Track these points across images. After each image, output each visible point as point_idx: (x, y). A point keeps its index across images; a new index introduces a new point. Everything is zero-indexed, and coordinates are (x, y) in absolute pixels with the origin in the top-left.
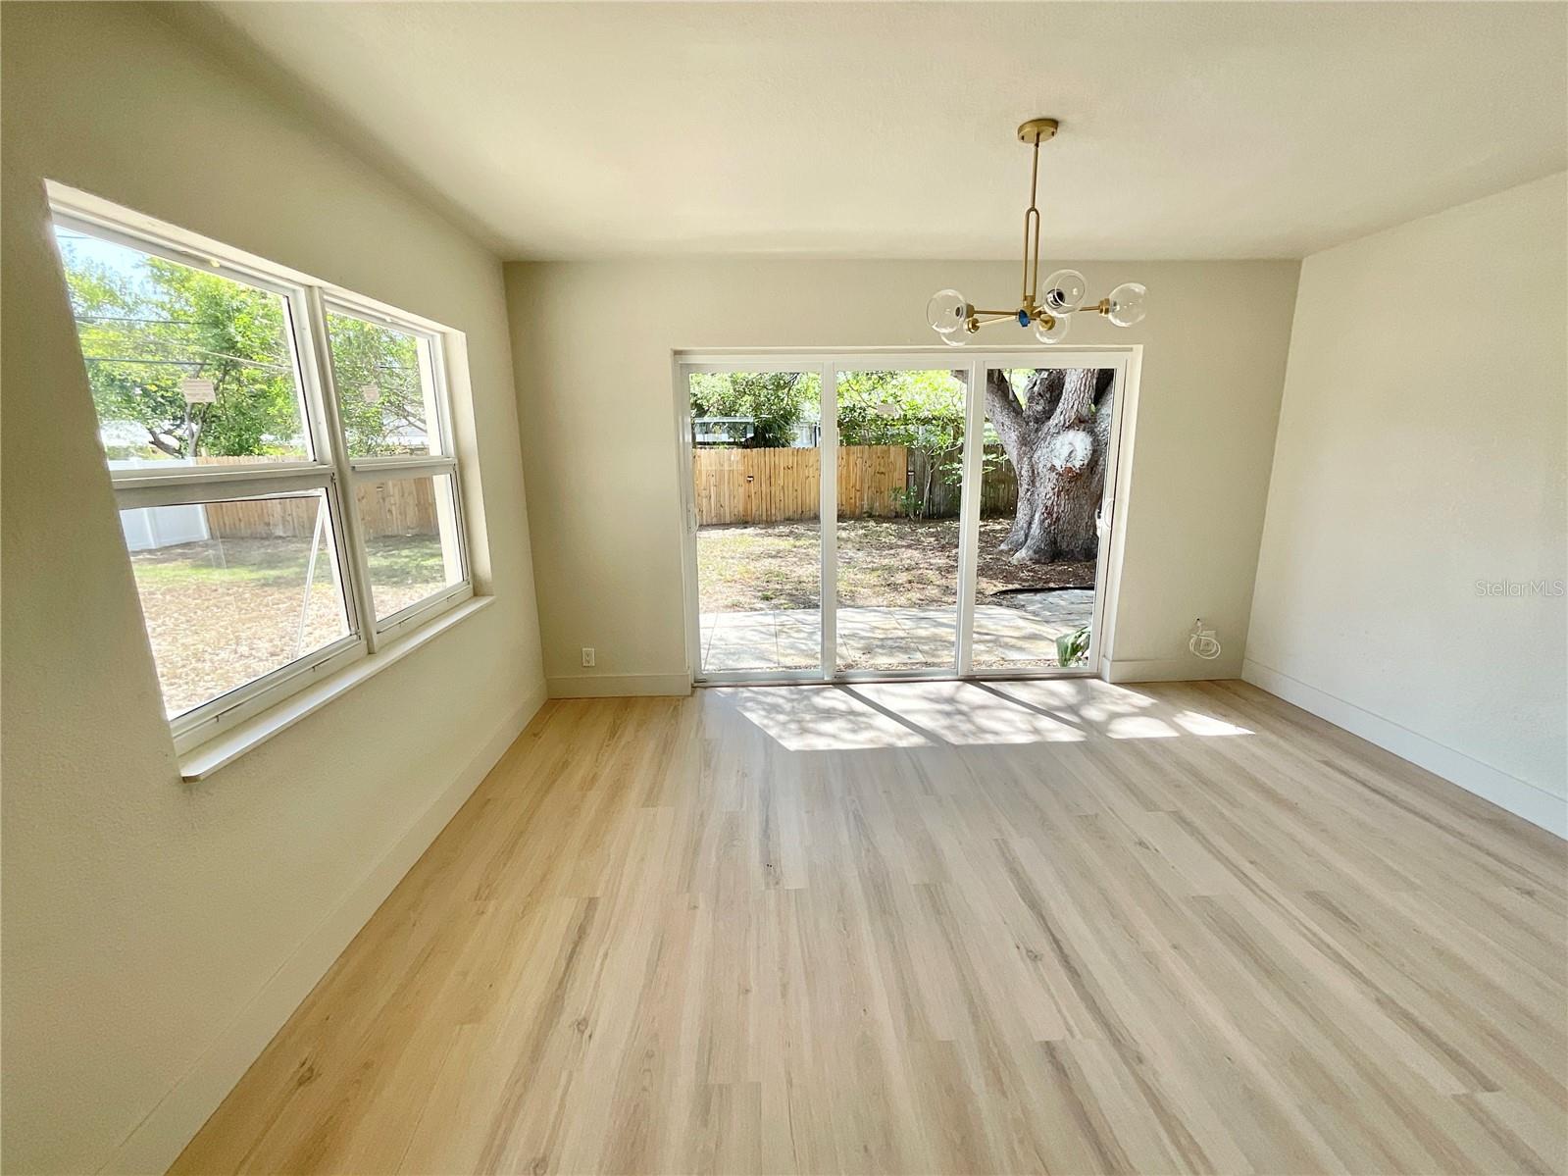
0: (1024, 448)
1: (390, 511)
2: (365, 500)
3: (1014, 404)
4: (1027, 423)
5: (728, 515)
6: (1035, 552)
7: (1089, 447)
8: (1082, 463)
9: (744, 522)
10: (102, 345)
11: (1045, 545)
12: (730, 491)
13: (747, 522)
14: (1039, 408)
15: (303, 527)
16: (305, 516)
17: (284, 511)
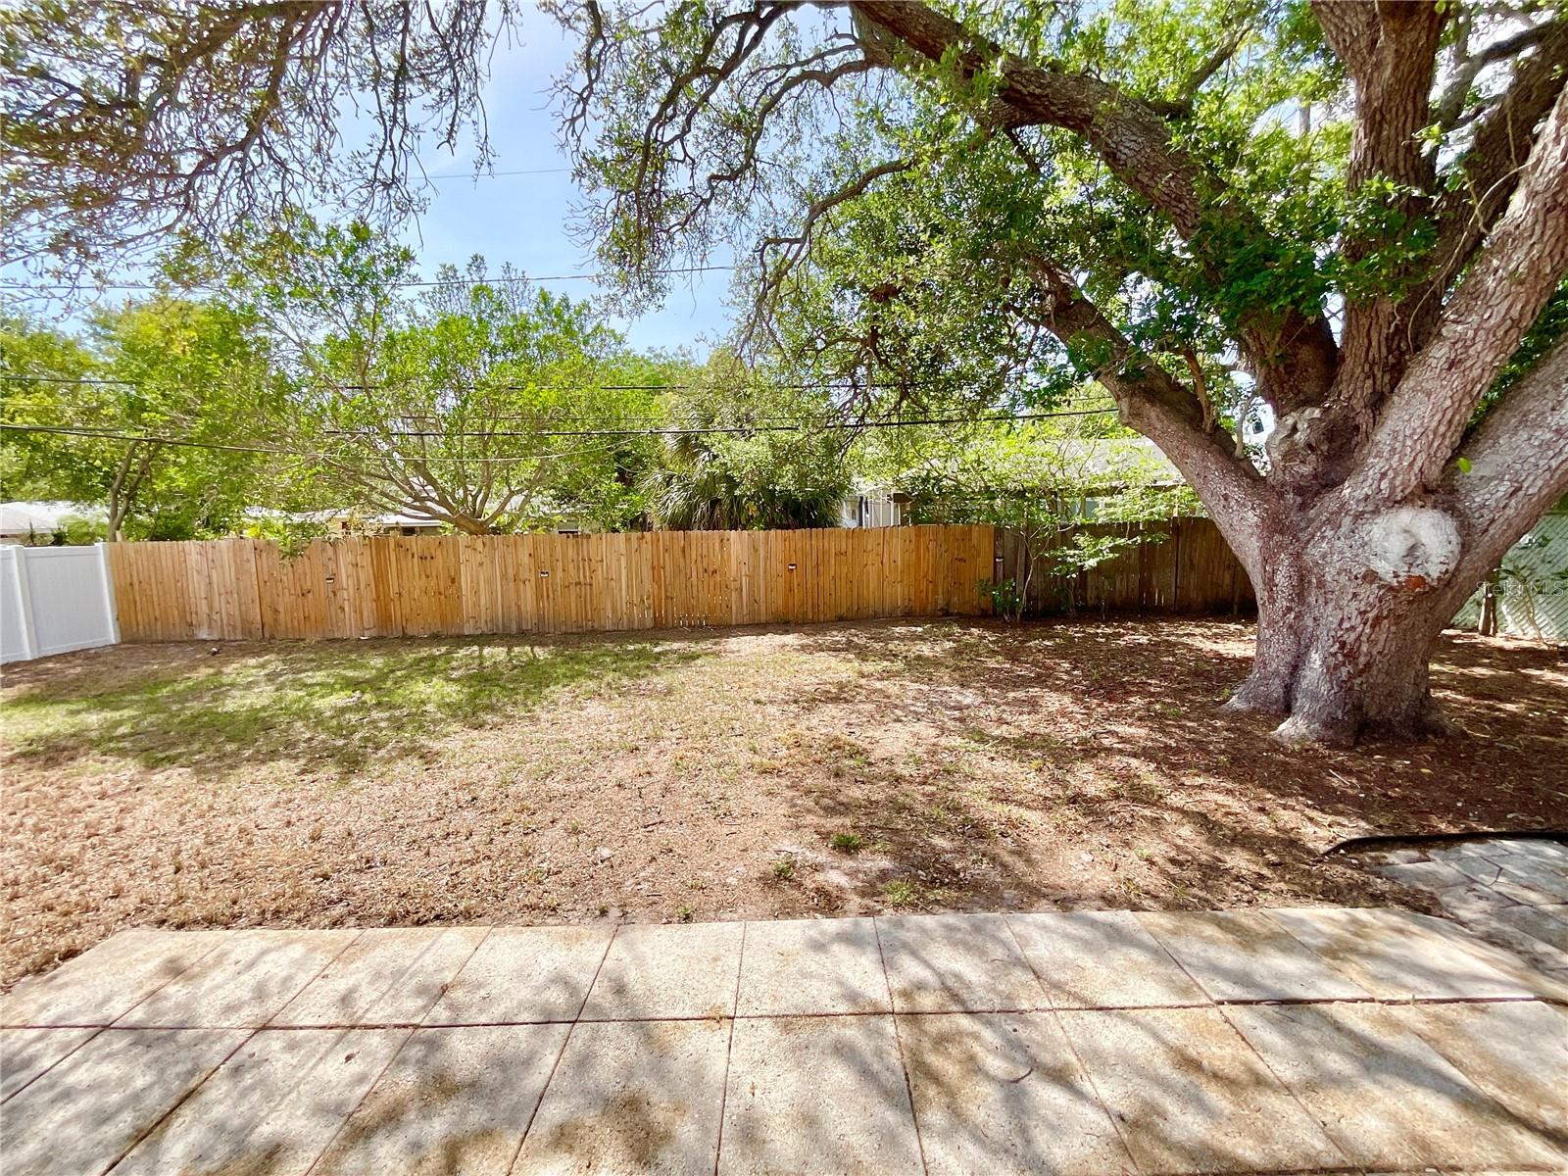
0: (1277, 537)
1: (342, 609)
2: (310, 595)
3: (1243, 465)
4: (1281, 495)
5: (763, 609)
6: (1325, 725)
7: (1455, 539)
8: (1444, 568)
9: (782, 623)
10: (34, 414)
11: (1344, 714)
12: (766, 583)
13: (787, 623)
14: (1306, 470)
15: (234, 628)
16: (237, 613)
17: (211, 608)
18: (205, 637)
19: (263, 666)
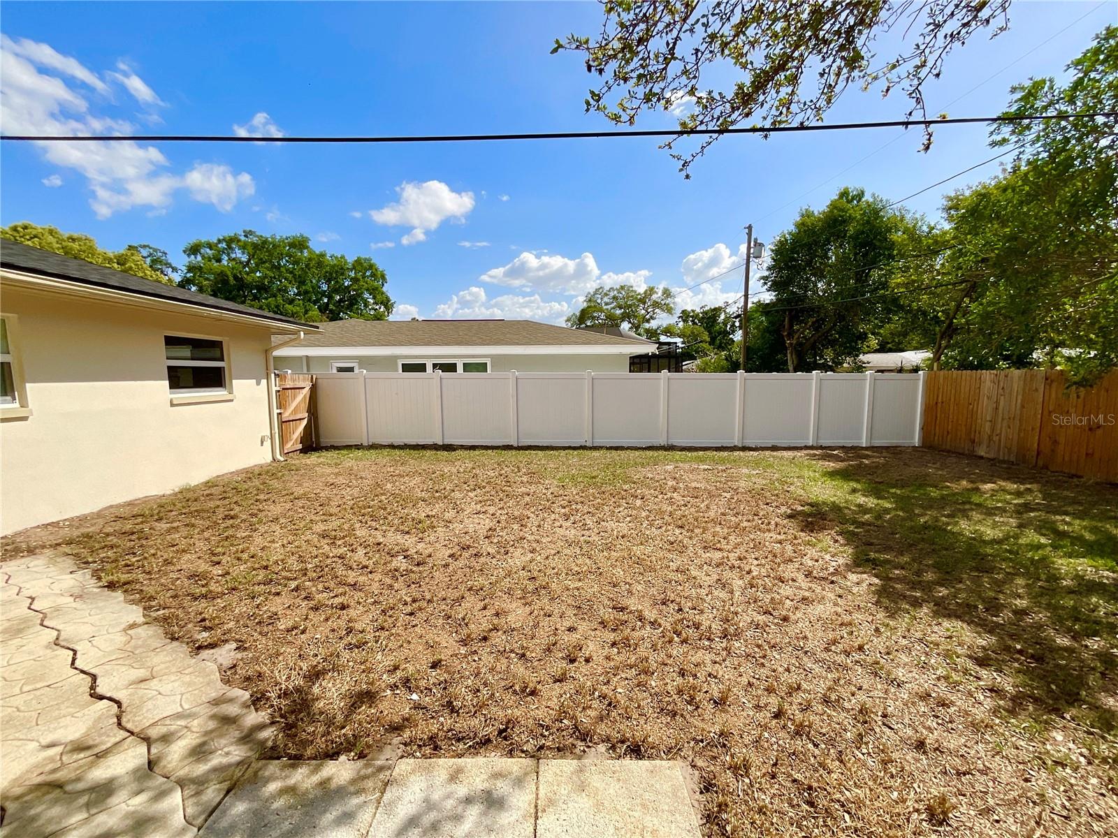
15: (1010, 450)
16: (1016, 436)
17: (993, 430)
18: (982, 454)
19: (1018, 494)
